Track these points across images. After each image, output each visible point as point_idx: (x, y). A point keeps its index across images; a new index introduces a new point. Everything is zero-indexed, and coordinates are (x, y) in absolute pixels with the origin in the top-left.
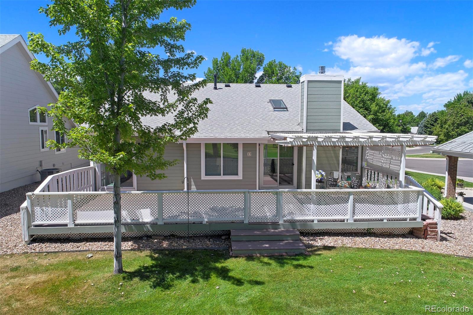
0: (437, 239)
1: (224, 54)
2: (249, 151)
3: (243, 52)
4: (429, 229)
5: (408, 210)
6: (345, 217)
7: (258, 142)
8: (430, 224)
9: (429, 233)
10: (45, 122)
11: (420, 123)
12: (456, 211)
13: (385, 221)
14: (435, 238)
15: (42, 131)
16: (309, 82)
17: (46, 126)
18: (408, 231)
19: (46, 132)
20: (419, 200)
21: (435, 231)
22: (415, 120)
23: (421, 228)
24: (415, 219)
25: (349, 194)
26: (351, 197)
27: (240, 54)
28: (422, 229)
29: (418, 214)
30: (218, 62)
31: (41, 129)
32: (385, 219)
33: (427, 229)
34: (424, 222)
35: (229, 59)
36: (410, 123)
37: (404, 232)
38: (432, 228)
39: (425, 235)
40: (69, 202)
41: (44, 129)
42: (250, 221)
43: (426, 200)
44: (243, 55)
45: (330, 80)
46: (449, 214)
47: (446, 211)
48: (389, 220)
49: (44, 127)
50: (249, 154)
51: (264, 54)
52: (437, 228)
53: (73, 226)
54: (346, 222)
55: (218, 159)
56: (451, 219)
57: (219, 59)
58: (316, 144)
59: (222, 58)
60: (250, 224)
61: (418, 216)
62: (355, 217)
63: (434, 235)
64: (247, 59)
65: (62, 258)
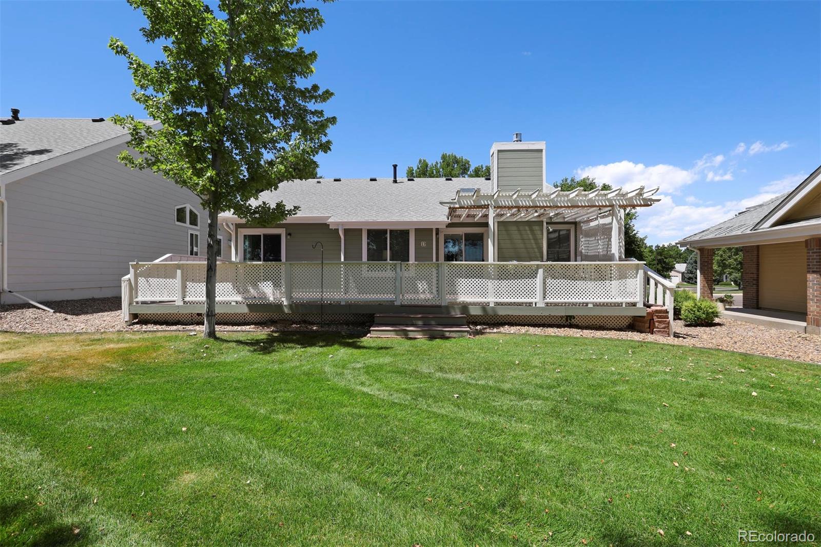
0: (668, 334)
1: (420, 161)
2: (423, 241)
3: (444, 157)
4: (656, 319)
5: (626, 293)
6: (533, 300)
7: (434, 227)
8: (657, 311)
9: (657, 324)
10: (196, 225)
11: (689, 258)
12: (707, 313)
13: (590, 306)
14: (666, 332)
15: (192, 235)
16: (499, 151)
17: (198, 230)
18: (627, 324)
19: (197, 236)
20: (638, 275)
21: (666, 321)
22: (681, 254)
23: (644, 317)
24: (634, 304)
25: (538, 267)
26: (541, 271)
27: (440, 160)
28: (646, 318)
29: (638, 297)
30: (414, 172)
31: (190, 232)
32: (591, 303)
33: (653, 319)
34: (648, 309)
35: (427, 166)
36: (675, 258)
37: (622, 326)
38: (660, 317)
39: (651, 329)
40: (179, 272)
41: (194, 233)
42: (403, 303)
43: (652, 282)
44: (443, 162)
45: (527, 148)
46: (698, 318)
47: (694, 314)
48: (596, 305)
49: (194, 230)
50: (423, 244)
51: (468, 159)
52: (668, 318)
53: (182, 304)
54: (534, 305)
55: (385, 251)
56: (702, 325)
57: (415, 168)
58: (491, 203)
59: (418, 166)
60: (402, 306)
61: (638, 300)
62: (548, 300)
63: (664, 328)
64: (448, 165)
65: (159, 334)
